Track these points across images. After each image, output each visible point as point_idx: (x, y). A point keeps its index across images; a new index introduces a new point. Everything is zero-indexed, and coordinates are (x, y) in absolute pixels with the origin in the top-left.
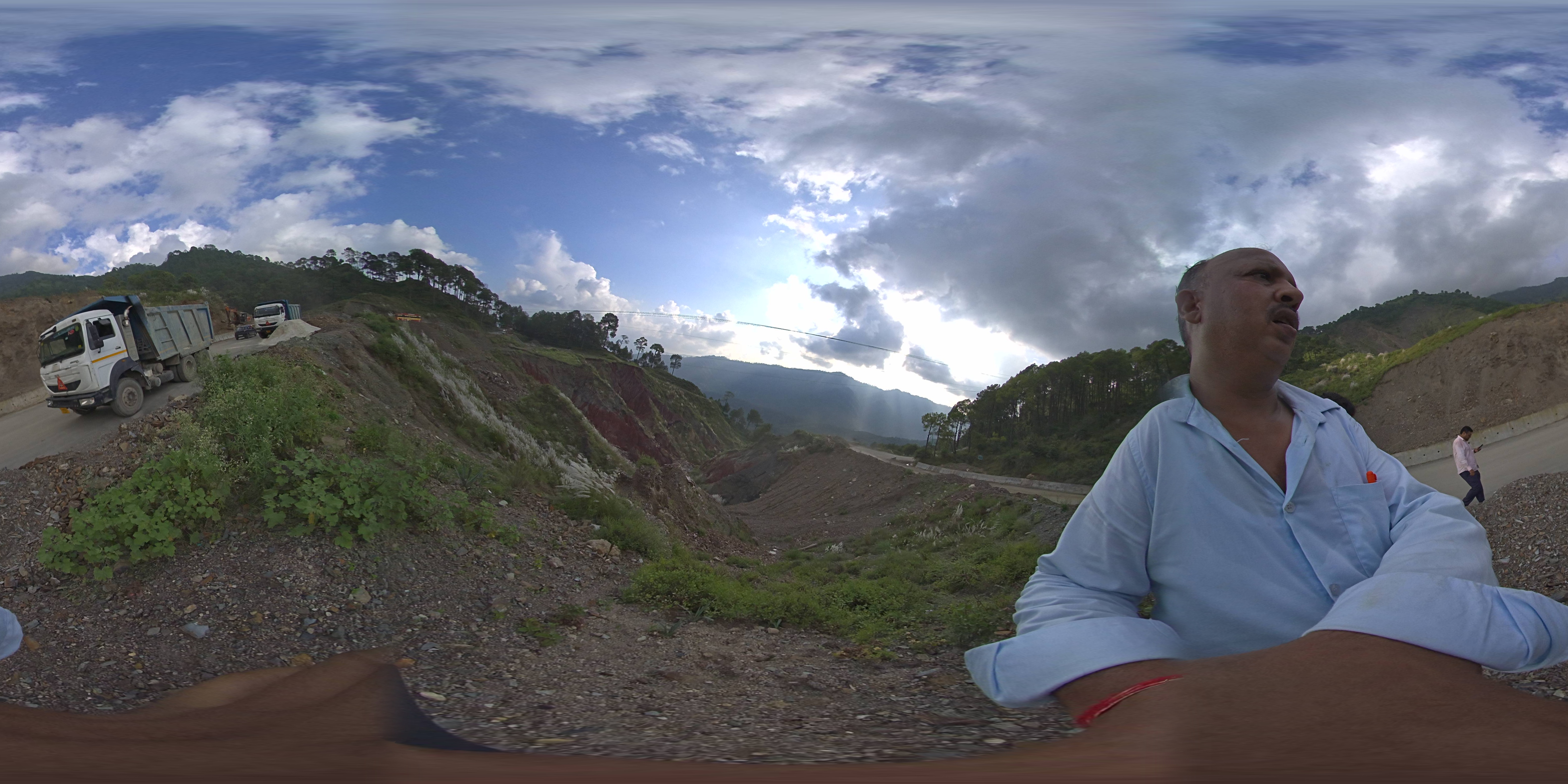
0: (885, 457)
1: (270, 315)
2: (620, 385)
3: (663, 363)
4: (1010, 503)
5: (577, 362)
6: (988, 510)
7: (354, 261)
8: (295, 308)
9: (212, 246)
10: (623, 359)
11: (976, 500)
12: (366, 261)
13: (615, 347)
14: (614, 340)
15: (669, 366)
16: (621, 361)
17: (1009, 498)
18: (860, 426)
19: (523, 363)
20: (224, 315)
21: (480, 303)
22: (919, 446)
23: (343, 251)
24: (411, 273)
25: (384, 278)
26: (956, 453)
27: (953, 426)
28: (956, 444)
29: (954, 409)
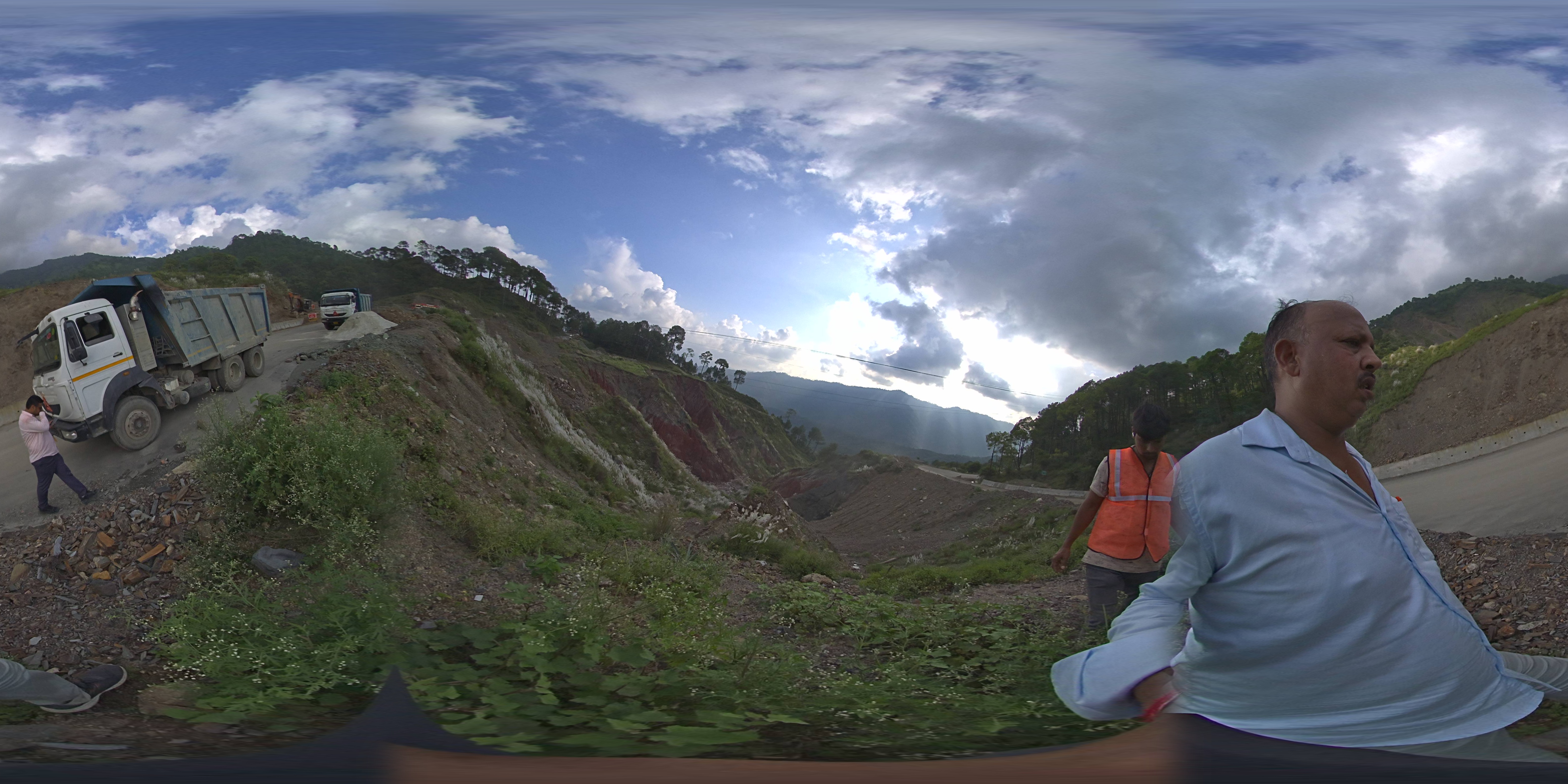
0: (950, 474)
1: (340, 305)
2: (684, 399)
3: (726, 378)
5: (643, 373)
6: (1056, 518)
7: (426, 254)
9: (279, 231)
10: (688, 372)
11: (1045, 511)
12: (439, 255)
13: (681, 359)
14: (680, 353)
15: (733, 381)
16: (686, 374)
19: (590, 371)
20: (287, 301)
21: (550, 307)
22: (982, 463)
23: (417, 244)
24: (483, 270)
25: (455, 274)
26: (1019, 469)
27: (1015, 444)
28: (1019, 461)
29: (1017, 427)
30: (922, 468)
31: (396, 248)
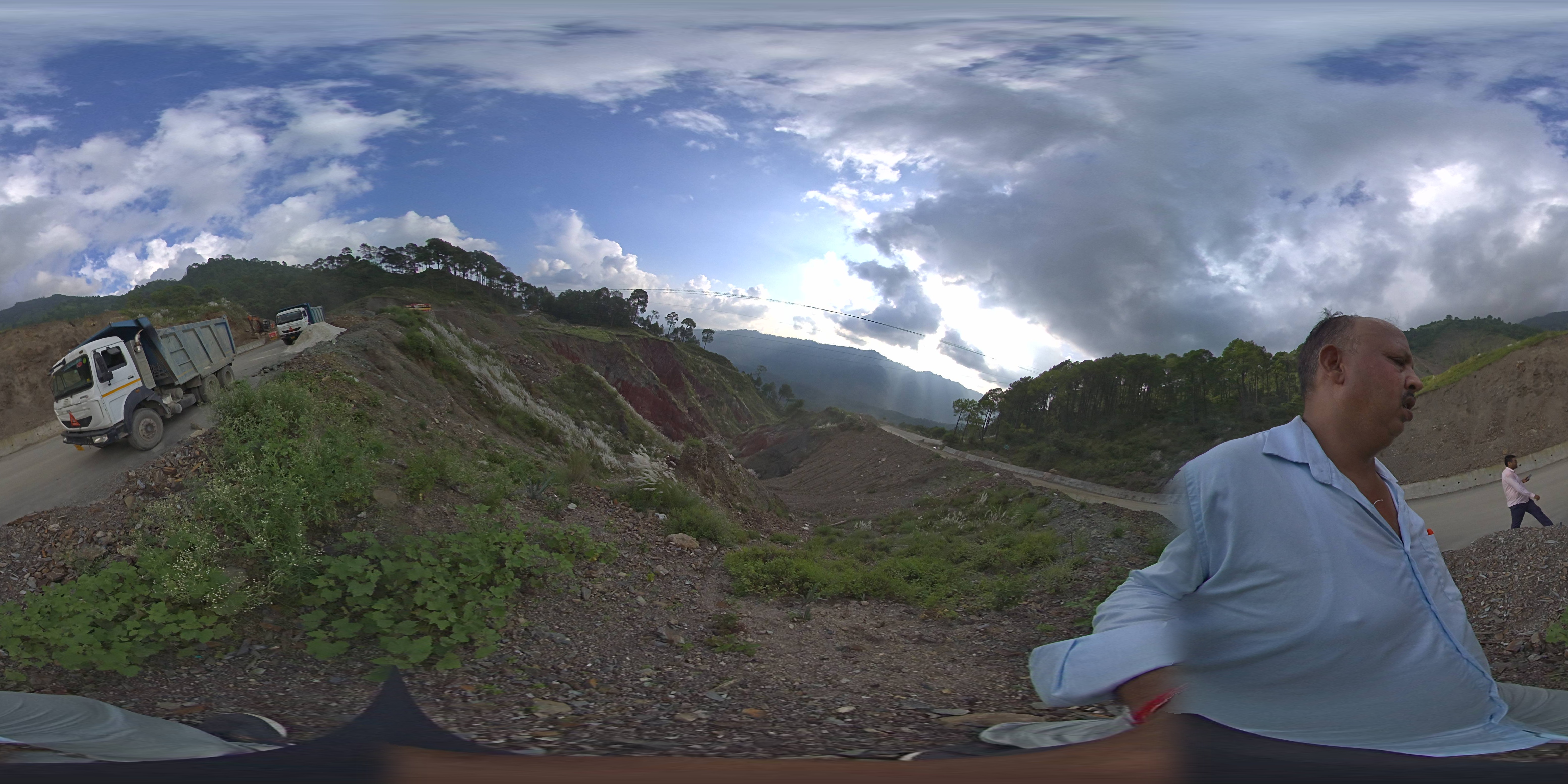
0: (913, 438)
1: (292, 321)
2: (652, 361)
3: (694, 337)
4: (1031, 495)
5: (608, 339)
6: (1010, 500)
7: (371, 257)
8: (317, 310)
10: (654, 333)
11: (1000, 489)
12: (383, 255)
13: (646, 322)
14: (644, 316)
15: (701, 340)
16: (651, 336)
17: (1031, 491)
18: (890, 406)
19: (553, 344)
20: (247, 324)
21: (505, 287)
22: (947, 429)
23: (359, 248)
24: (430, 263)
25: (404, 271)
26: (982, 440)
27: (982, 414)
28: (984, 432)
29: (986, 396)
30: (887, 429)
31: (341, 255)
